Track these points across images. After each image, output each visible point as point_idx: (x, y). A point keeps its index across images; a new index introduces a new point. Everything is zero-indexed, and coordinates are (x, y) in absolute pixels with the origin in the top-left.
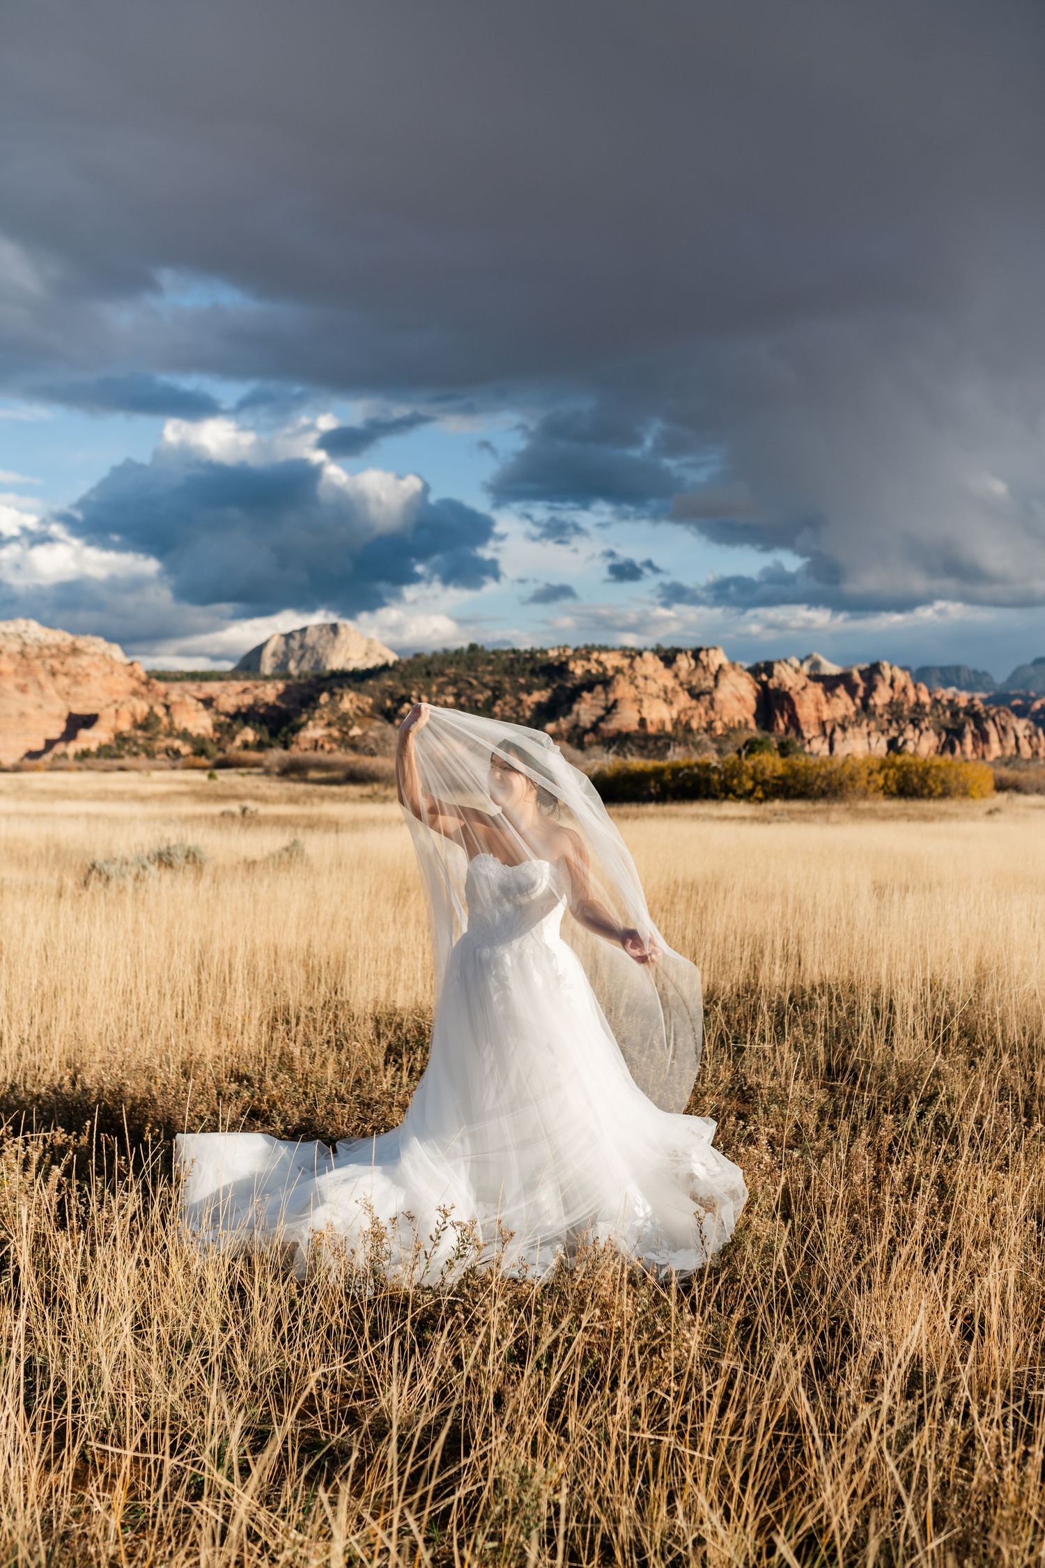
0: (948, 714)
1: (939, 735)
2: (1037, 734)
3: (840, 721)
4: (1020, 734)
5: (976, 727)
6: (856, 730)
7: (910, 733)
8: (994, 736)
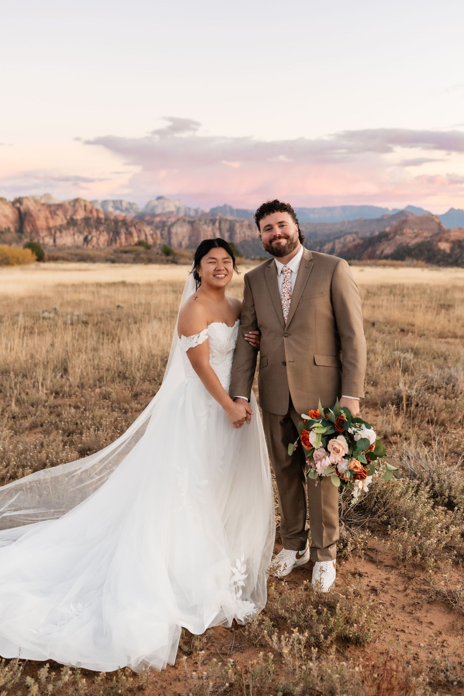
0: (113, 224)
1: (109, 234)
2: (156, 234)
3: (59, 227)
4: (148, 233)
5: (127, 229)
6: (67, 232)
7: (94, 233)
8: (135, 235)
